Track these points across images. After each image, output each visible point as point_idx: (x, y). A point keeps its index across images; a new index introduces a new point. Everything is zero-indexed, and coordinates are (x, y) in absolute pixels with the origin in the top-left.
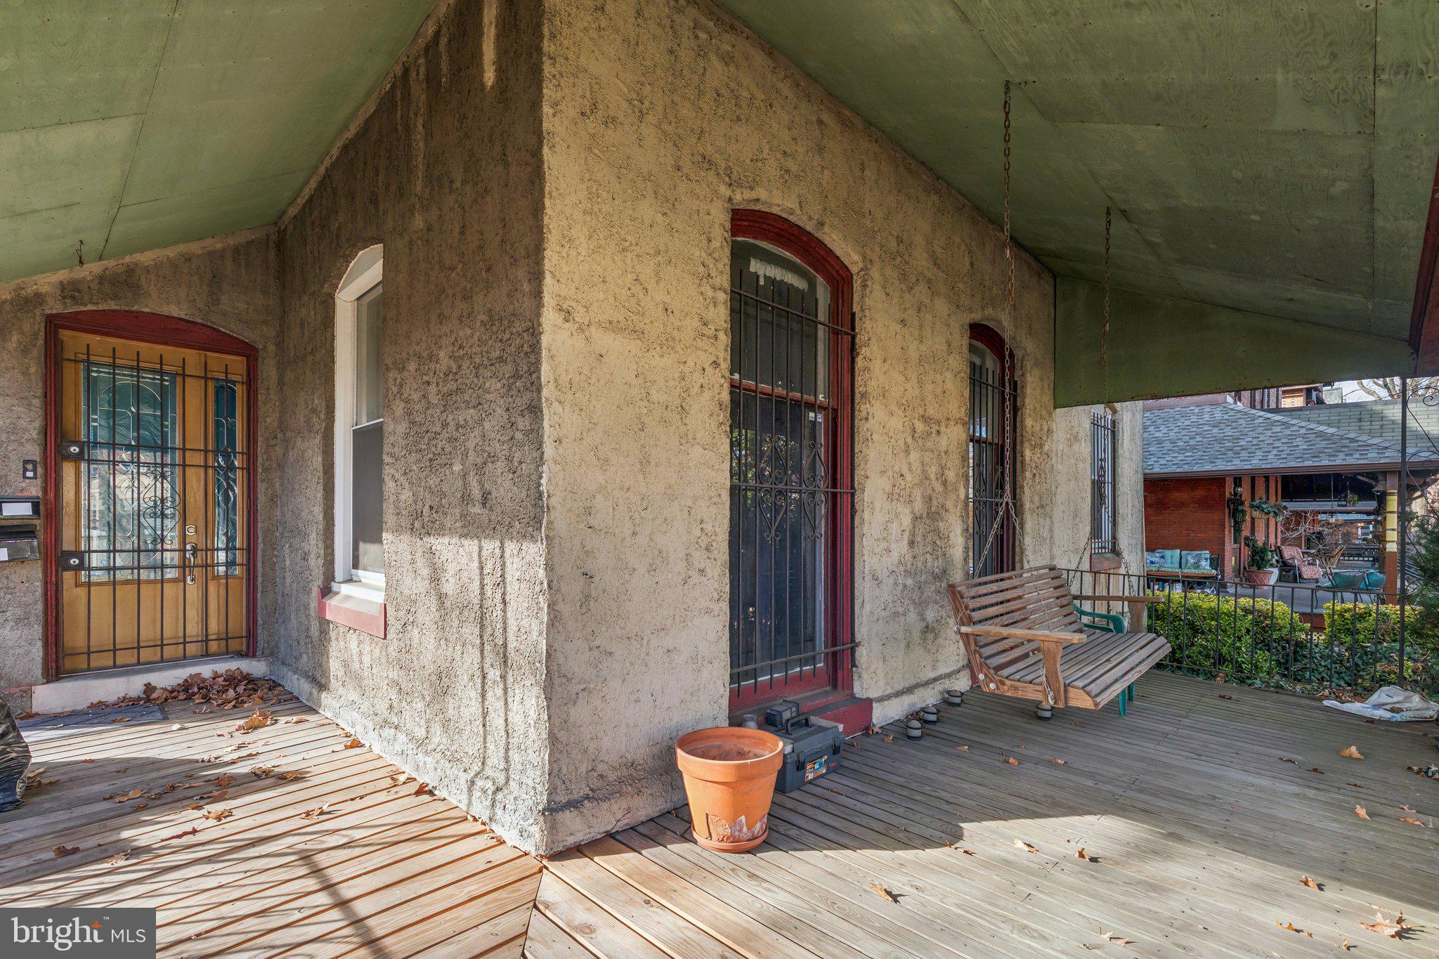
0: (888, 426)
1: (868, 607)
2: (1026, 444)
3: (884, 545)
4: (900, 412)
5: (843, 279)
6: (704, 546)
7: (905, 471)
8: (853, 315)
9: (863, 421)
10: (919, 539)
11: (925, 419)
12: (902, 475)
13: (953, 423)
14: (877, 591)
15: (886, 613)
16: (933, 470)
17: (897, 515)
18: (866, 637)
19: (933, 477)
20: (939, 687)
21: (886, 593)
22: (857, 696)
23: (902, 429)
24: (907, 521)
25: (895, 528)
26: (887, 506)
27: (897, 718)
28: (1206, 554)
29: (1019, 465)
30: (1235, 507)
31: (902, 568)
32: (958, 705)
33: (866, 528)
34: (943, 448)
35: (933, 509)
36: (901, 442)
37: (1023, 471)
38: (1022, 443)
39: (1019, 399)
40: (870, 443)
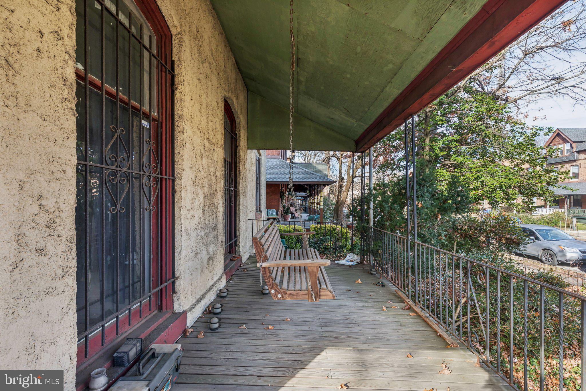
0: (193, 140)
1: (183, 253)
2: (241, 163)
3: (191, 213)
4: (199, 133)
5: (165, 35)
6: (43, 223)
7: (201, 169)
8: (173, 62)
9: (181, 133)
10: (206, 208)
11: (209, 141)
12: (199, 171)
13: (219, 146)
14: (189, 241)
15: (193, 254)
16: (212, 170)
17: (198, 195)
18: (182, 273)
19: (212, 174)
20: (215, 289)
21: (192, 242)
22: (176, 311)
23: (199, 143)
24: (201, 198)
25: (197, 203)
26: (193, 188)
27: (199, 316)
28: (275, 210)
29: (238, 173)
30: (282, 194)
31: (200, 226)
32: (225, 297)
33: (183, 203)
34: (216, 159)
35: (212, 191)
36: (199, 151)
37: (240, 176)
38: (239, 162)
39: (238, 142)
40: (185, 148)
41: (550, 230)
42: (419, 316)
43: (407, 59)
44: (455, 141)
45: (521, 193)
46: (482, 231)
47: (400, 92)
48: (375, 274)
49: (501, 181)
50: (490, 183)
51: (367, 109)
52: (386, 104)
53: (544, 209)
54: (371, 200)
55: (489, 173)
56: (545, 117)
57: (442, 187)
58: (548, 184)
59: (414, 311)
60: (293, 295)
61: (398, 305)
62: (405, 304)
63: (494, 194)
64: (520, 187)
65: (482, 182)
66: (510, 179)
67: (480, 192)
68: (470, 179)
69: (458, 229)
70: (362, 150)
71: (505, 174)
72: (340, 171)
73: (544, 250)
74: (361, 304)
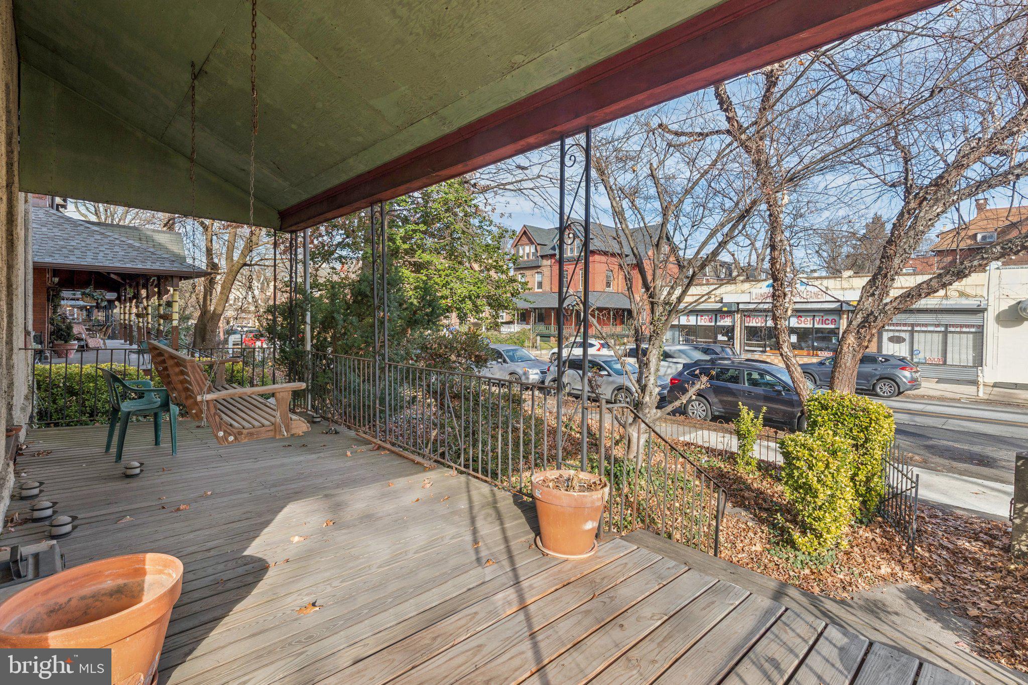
20: (7, 486)
30: (54, 294)
32: (37, 496)
41: (516, 350)
42: (393, 452)
43: (382, 140)
44: (421, 232)
45: (490, 305)
46: (452, 349)
47: (367, 169)
48: (319, 422)
49: (470, 289)
50: (459, 291)
51: (313, 175)
52: (344, 178)
53: (512, 326)
54: (307, 310)
55: (458, 278)
56: (510, 215)
57: (410, 294)
58: (512, 295)
59: (384, 448)
60: (251, 434)
61: (364, 448)
62: (373, 445)
63: (464, 305)
64: (488, 297)
65: (451, 289)
66: (478, 288)
67: (449, 302)
68: (438, 285)
69: (427, 348)
70: (293, 228)
71: (474, 281)
72: (209, 252)
73: (511, 374)
74: (314, 456)
